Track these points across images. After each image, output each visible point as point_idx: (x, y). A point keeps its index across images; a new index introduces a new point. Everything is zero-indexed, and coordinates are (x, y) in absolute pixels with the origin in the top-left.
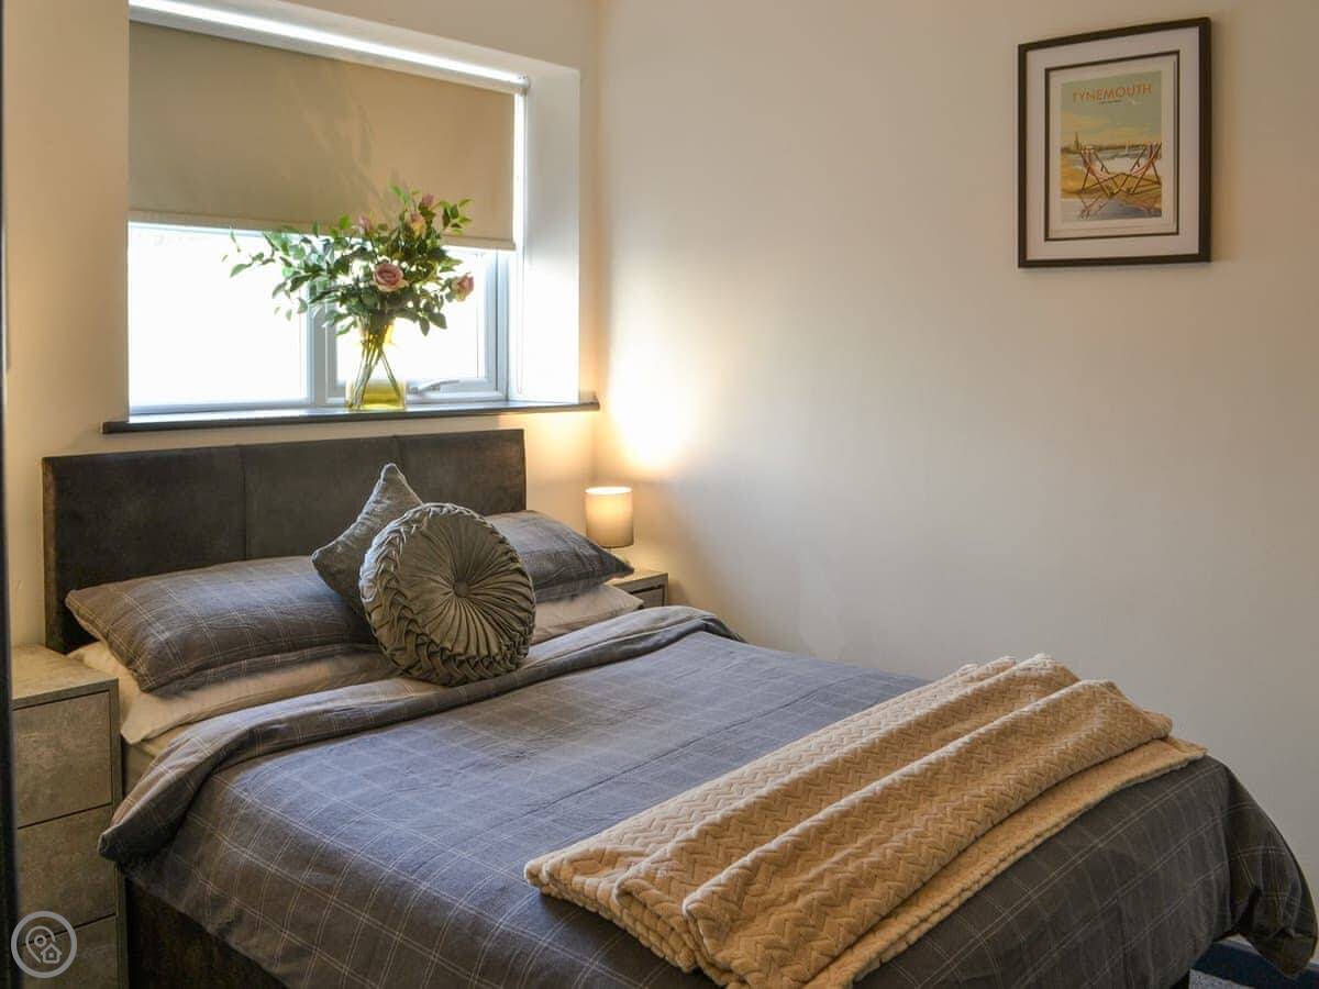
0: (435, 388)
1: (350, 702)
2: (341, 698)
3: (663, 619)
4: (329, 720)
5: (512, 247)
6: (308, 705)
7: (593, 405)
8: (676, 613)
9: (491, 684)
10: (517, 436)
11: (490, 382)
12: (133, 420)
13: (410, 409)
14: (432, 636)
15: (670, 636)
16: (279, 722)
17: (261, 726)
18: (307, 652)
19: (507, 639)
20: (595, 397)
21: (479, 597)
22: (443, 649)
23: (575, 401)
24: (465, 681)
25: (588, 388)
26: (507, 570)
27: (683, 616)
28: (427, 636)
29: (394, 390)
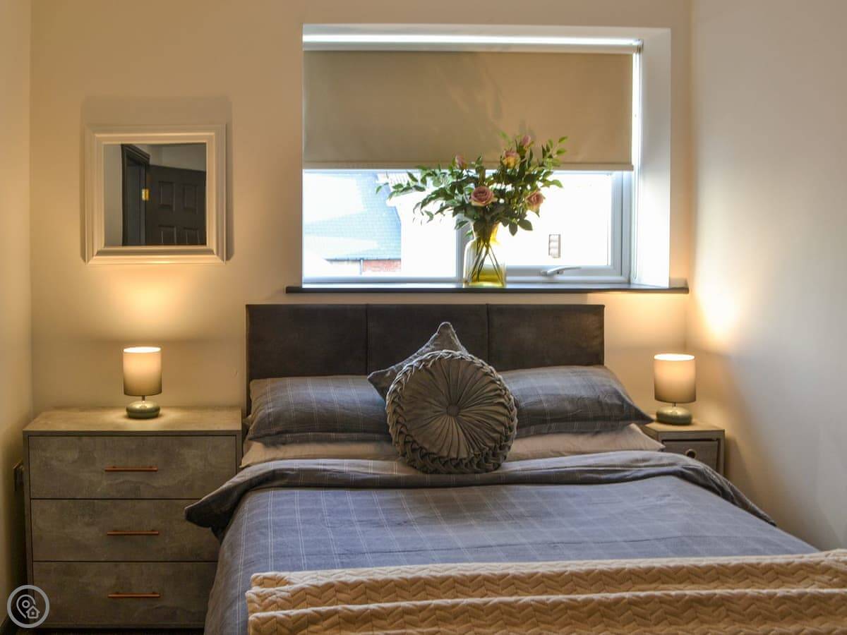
0: (558, 272)
1: (345, 469)
2: (343, 465)
3: (644, 460)
4: (324, 476)
5: (631, 168)
6: (318, 464)
7: (684, 289)
8: (661, 458)
9: (453, 478)
10: (599, 310)
11: (614, 268)
12: (305, 286)
13: (509, 286)
14: (416, 439)
15: (639, 474)
16: (293, 470)
17: (280, 470)
18: (355, 435)
19: (476, 449)
20: (686, 284)
21: (465, 418)
22: (422, 448)
23: (666, 285)
24: (436, 471)
25: (680, 275)
26: (492, 402)
27: (665, 461)
28: (412, 437)
29: (497, 273)
